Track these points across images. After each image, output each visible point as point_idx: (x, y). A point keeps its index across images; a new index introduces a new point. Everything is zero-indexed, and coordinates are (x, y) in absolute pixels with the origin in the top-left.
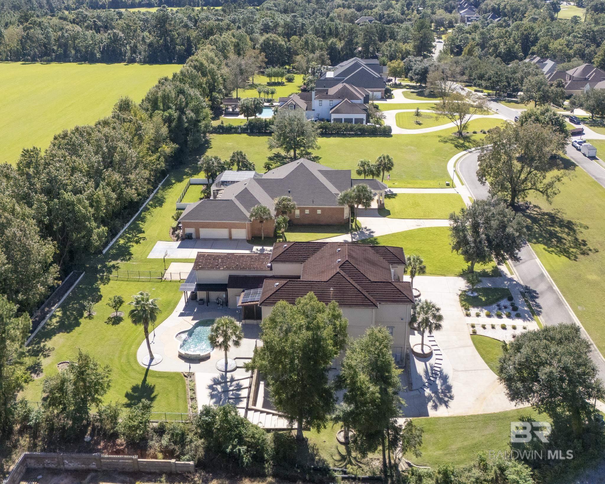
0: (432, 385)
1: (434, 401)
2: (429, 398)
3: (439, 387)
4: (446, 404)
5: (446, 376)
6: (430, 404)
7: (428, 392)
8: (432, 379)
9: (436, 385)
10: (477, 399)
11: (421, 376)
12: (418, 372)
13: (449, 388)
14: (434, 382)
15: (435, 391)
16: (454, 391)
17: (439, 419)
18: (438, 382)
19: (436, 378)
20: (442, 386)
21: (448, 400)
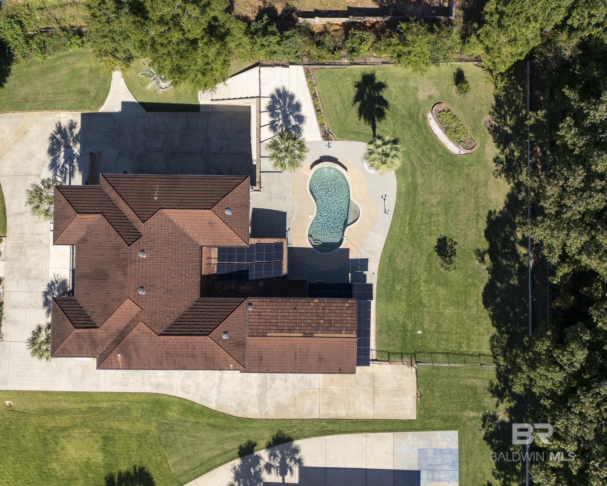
0: (69, 157)
1: (72, 134)
2: (76, 139)
3: (62, 154)
4: (60, 130)
5: (51, 168)
6: (76, 131)
7: (77, 149)
8: (67, 166)
9: (65, 157)
10: (25, 133)
11: (79, 170)
12: (81, 177)
13: (53, 151)
14: (66, 162)
15: (68, 148)
16: (47, 145)
17: (70, 109)
18: (62, 160)
19: (63, 166)
20: (59, 156)
21: (57, 134)
